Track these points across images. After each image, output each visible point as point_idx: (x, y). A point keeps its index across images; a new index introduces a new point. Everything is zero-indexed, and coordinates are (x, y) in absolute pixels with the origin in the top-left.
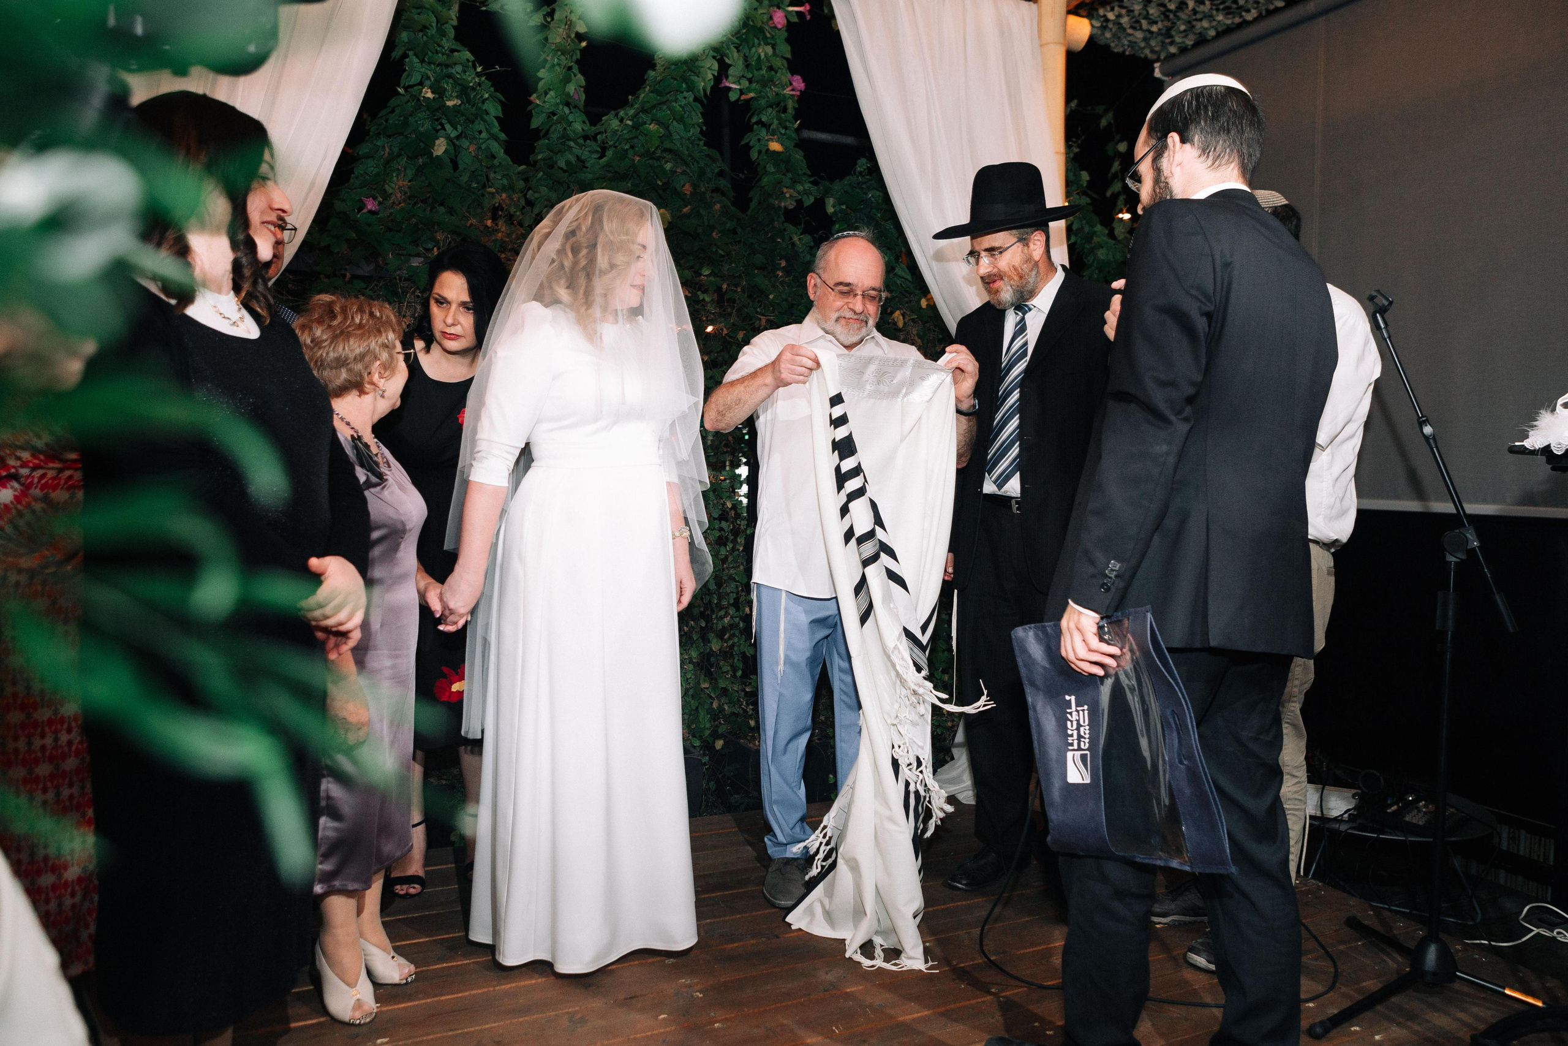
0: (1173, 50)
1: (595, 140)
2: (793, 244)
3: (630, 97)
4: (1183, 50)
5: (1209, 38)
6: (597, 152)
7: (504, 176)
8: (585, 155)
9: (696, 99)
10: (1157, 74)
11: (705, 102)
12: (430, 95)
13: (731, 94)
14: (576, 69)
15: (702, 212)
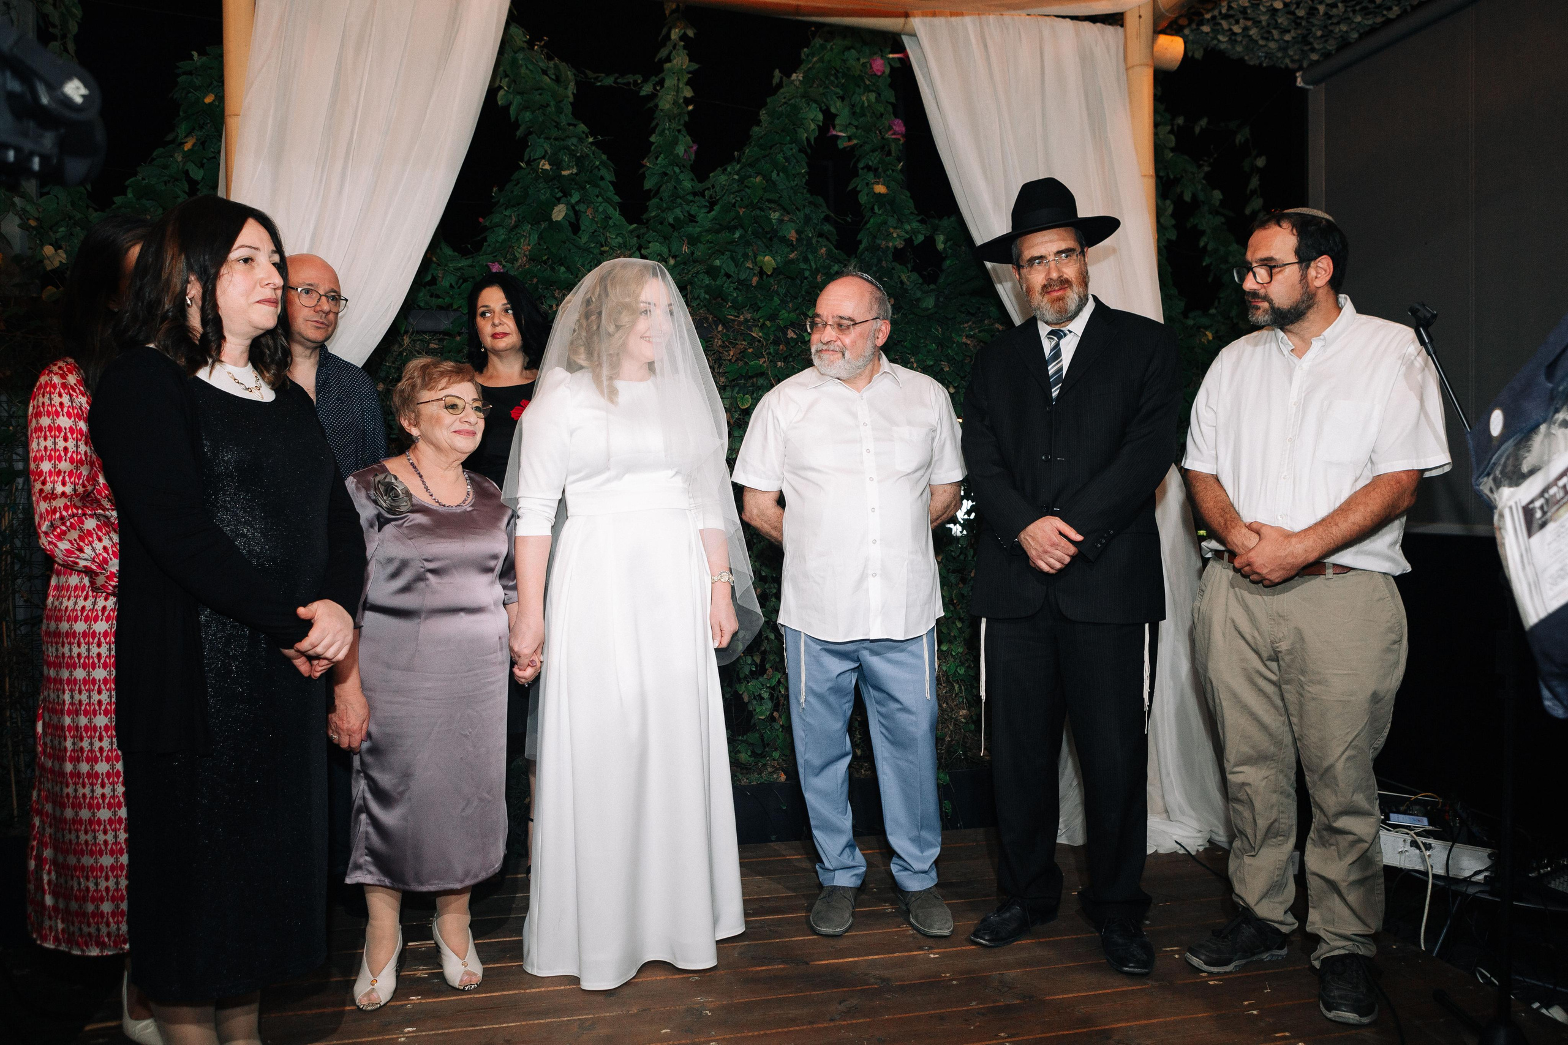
0: (1314, 57)
1: (703, 196)
2: (902, 282)
3: (736, 153)
4: (1327, 55)
5: (1352, 41)
6: (706, 206)
7: (618, 235)
8: (694, 210)
9: (800, 151)
10: (1300, 83)
11: (809, 151)
12: (547, 167)
13: (839, 142)
14: (684, 132)
15: (810, 257)
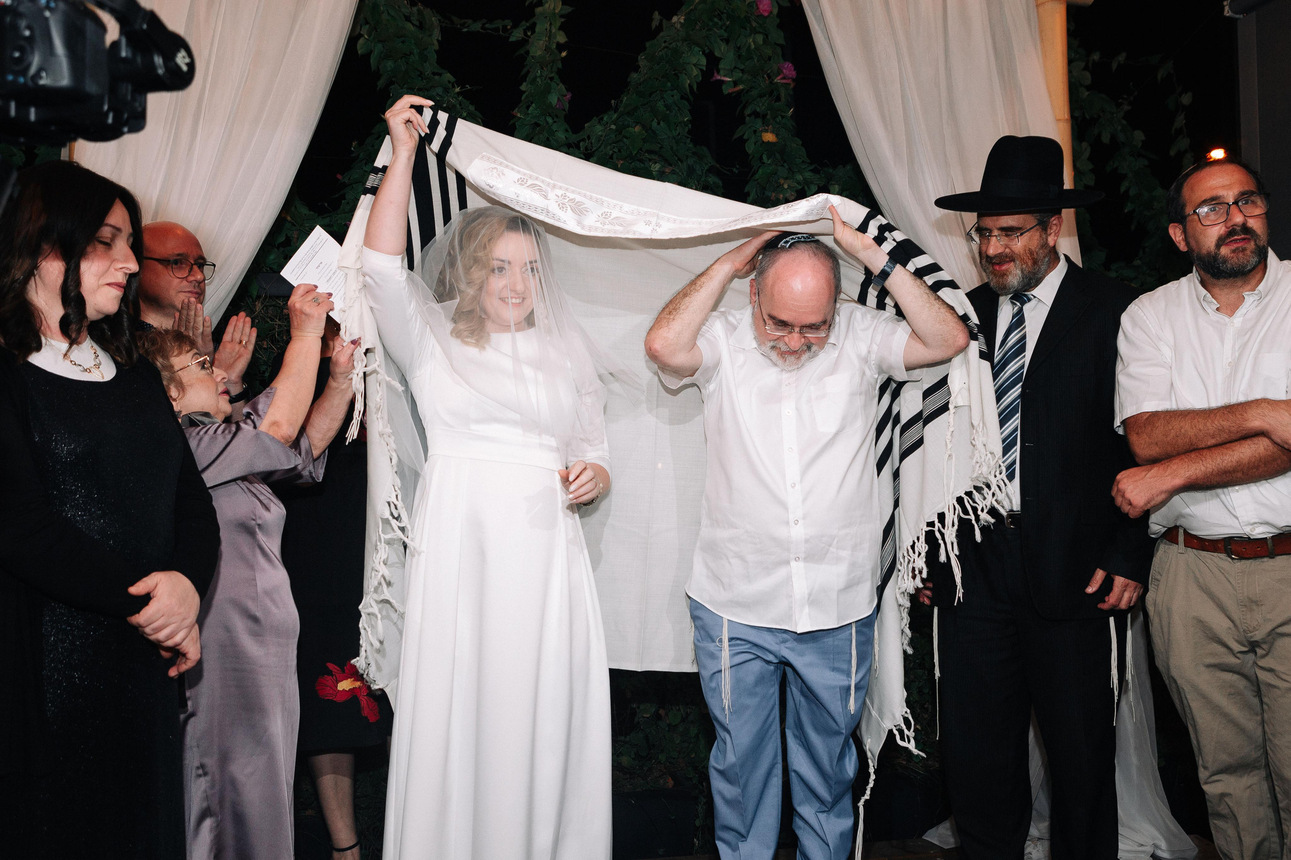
1: (578, 148)
9: (682, 98)
10: (1228, 12)
11: (691, 98)
13: (724, 87)
14: (557, 79)
